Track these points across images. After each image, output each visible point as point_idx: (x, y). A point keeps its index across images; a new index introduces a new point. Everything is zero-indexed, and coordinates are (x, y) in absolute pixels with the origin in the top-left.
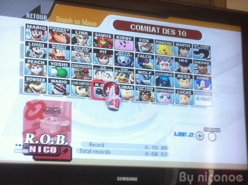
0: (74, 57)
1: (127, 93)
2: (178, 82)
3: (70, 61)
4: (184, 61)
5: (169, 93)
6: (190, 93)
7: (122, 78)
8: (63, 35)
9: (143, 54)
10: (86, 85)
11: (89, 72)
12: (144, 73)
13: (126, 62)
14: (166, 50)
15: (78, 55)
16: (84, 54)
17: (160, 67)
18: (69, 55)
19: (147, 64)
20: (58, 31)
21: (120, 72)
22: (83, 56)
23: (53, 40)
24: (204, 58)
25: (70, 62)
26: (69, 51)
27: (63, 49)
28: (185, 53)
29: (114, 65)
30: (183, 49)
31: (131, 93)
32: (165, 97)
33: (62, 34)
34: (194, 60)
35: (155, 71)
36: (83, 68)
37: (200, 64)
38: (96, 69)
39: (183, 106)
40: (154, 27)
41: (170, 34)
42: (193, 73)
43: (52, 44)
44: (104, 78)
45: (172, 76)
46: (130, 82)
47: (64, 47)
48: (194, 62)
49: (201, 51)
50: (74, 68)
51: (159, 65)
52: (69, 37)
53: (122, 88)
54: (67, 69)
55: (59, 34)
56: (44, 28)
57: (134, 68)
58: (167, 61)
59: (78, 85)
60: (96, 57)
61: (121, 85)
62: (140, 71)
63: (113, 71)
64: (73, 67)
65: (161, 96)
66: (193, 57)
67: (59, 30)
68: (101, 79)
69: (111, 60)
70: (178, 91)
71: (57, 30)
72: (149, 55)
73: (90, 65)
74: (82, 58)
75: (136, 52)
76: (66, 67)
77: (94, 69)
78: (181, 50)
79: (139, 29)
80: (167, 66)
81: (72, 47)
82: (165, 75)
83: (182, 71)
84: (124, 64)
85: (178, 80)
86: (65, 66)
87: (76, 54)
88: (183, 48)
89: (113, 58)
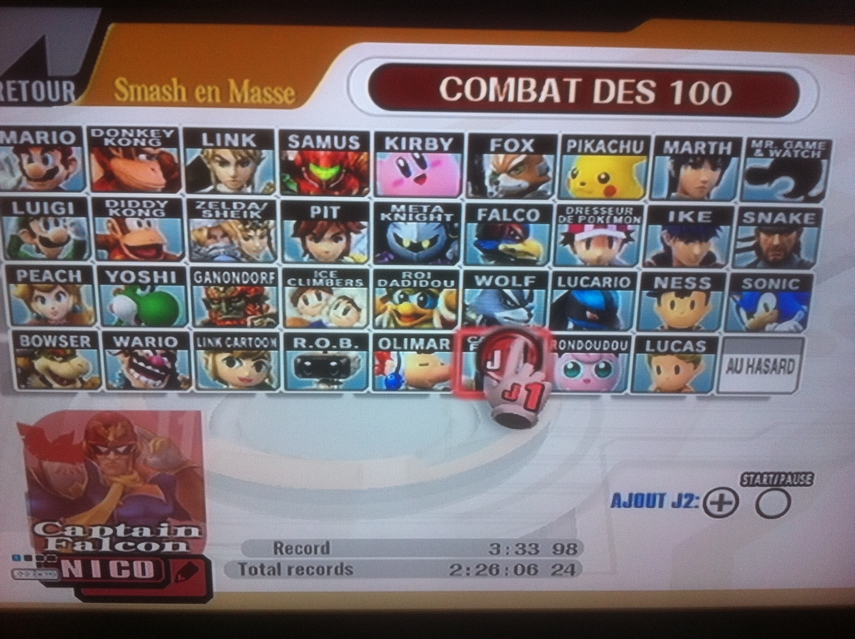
0: (200, 243)
1: (427, 365)
2: (652, 308)
3: (186, 259)
4: (695, 217)
5: (605, 354)
6: (704, 349)
7: (404, 308)
8: (150, 157)
9: (500, 207)
10: (258, 346)
11: (267, 298)
12: (502, 281)
13: (426, 244)
14: (612, 178)
15: (218, 233)
16: (240, 226)
17: (575, 252)
18: (180, 235)
19: (518, 247)
20: (124, 142)
21: (398, 285)
22: (240, 235)
23: (110, 181)
24: (792, 195)
25: (186, 263)
26: (179, 220)
27: (152, 216)
28: (704, 182)
29: (371, 261)
30: (696, 166)
31: (442, 364)
32: (587, 371)
33: (144, 152)
34: (743, 210)
35: (551, 273)
36: (241, 284)
37: (771, 224)
38: (296, 282)
39: (666, 398)
40: (551, 76)
41: (631, 102)
42: (729, 265)
43: (103, 200)
44: (328, 313)
45: (628, 285)
46: (437, 322)
47: (157, 206)
48: (741, 217)
49: (781, 167)
50: (202, 287)
51: (573, 246)
52: (176, 161)
53: (406, 347)
54: (176, 292)
55: (130, 153)
56: (67, 138)
57: (460, 267)
58: (615, 227)
59: (224, 349)
60: (294, 235)
61: (400, 338)
62: (484, 278)
63: (366, 285)
64: (198, 282)
65: (570, 366)
66: (737, 199)
67: (131, 139)
68: (316, 319)
69: (359, 241)
70: (648, 342)
71: (120, 136)
72: (527, 207)
73: (268, 270)
74: (237, 246)
75: (468, 197)
76: (169, 283)
77: (285, 284)
78: (687, 173)
79: (482, 95)
80: (610, 246)
81: (192, 203)
82: (596, 282)
83: (679, 262)
84: (415, 254)
85: (655, 299)
86: (165, 281)
87: (210, 230)
88: (697, 161)
89: (368, 232)
